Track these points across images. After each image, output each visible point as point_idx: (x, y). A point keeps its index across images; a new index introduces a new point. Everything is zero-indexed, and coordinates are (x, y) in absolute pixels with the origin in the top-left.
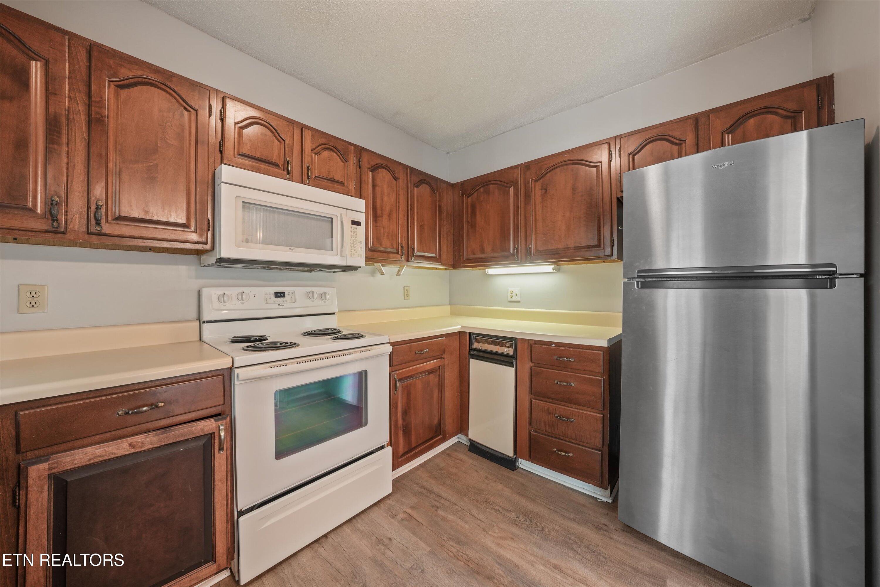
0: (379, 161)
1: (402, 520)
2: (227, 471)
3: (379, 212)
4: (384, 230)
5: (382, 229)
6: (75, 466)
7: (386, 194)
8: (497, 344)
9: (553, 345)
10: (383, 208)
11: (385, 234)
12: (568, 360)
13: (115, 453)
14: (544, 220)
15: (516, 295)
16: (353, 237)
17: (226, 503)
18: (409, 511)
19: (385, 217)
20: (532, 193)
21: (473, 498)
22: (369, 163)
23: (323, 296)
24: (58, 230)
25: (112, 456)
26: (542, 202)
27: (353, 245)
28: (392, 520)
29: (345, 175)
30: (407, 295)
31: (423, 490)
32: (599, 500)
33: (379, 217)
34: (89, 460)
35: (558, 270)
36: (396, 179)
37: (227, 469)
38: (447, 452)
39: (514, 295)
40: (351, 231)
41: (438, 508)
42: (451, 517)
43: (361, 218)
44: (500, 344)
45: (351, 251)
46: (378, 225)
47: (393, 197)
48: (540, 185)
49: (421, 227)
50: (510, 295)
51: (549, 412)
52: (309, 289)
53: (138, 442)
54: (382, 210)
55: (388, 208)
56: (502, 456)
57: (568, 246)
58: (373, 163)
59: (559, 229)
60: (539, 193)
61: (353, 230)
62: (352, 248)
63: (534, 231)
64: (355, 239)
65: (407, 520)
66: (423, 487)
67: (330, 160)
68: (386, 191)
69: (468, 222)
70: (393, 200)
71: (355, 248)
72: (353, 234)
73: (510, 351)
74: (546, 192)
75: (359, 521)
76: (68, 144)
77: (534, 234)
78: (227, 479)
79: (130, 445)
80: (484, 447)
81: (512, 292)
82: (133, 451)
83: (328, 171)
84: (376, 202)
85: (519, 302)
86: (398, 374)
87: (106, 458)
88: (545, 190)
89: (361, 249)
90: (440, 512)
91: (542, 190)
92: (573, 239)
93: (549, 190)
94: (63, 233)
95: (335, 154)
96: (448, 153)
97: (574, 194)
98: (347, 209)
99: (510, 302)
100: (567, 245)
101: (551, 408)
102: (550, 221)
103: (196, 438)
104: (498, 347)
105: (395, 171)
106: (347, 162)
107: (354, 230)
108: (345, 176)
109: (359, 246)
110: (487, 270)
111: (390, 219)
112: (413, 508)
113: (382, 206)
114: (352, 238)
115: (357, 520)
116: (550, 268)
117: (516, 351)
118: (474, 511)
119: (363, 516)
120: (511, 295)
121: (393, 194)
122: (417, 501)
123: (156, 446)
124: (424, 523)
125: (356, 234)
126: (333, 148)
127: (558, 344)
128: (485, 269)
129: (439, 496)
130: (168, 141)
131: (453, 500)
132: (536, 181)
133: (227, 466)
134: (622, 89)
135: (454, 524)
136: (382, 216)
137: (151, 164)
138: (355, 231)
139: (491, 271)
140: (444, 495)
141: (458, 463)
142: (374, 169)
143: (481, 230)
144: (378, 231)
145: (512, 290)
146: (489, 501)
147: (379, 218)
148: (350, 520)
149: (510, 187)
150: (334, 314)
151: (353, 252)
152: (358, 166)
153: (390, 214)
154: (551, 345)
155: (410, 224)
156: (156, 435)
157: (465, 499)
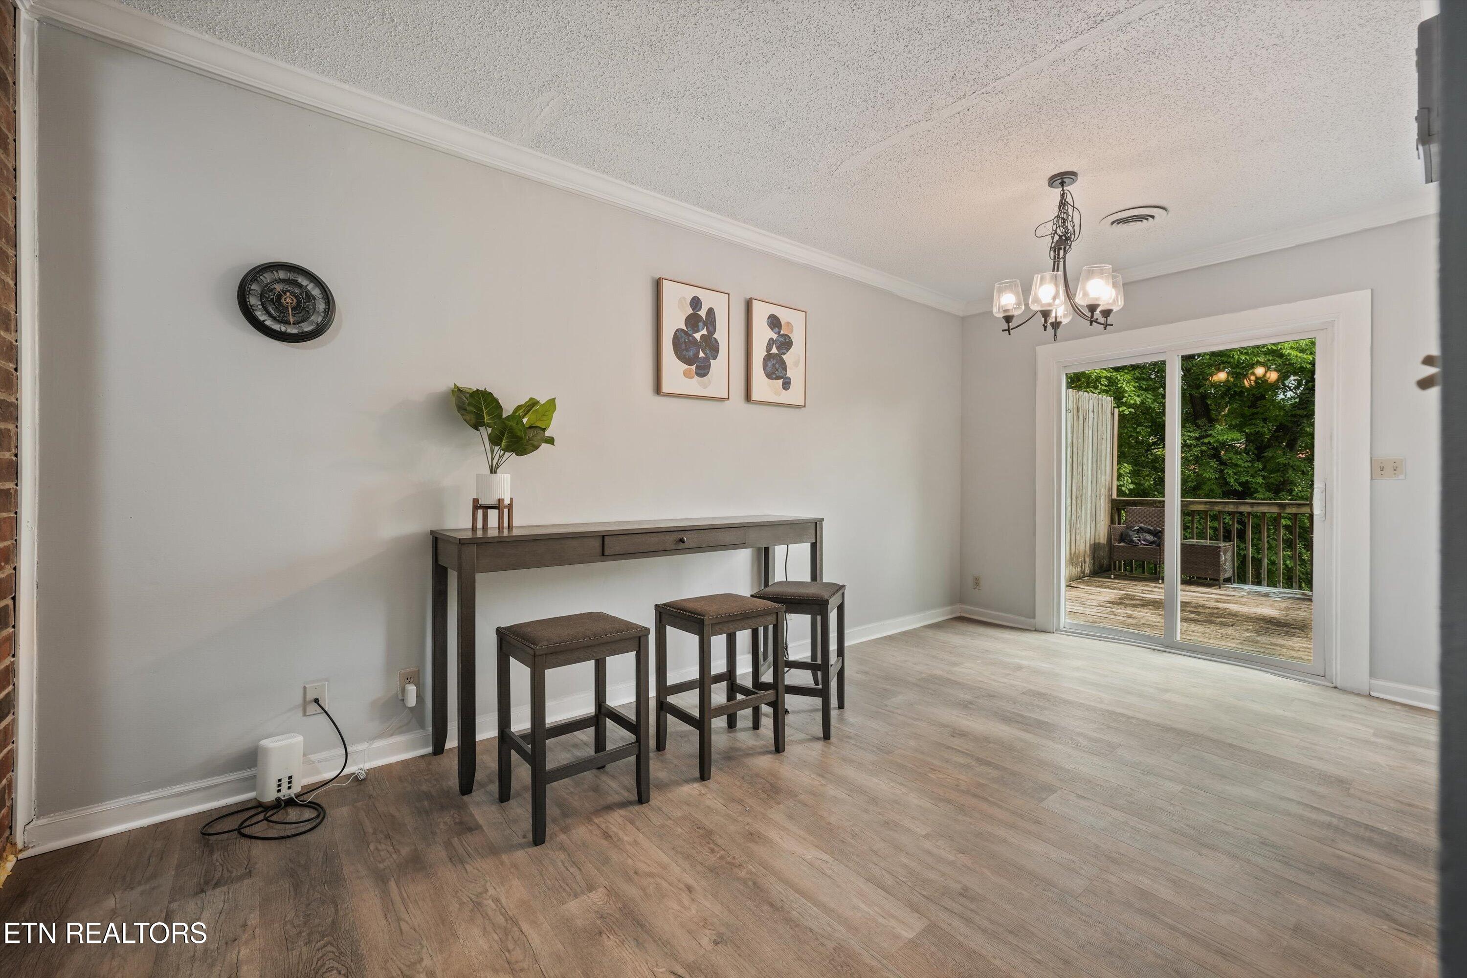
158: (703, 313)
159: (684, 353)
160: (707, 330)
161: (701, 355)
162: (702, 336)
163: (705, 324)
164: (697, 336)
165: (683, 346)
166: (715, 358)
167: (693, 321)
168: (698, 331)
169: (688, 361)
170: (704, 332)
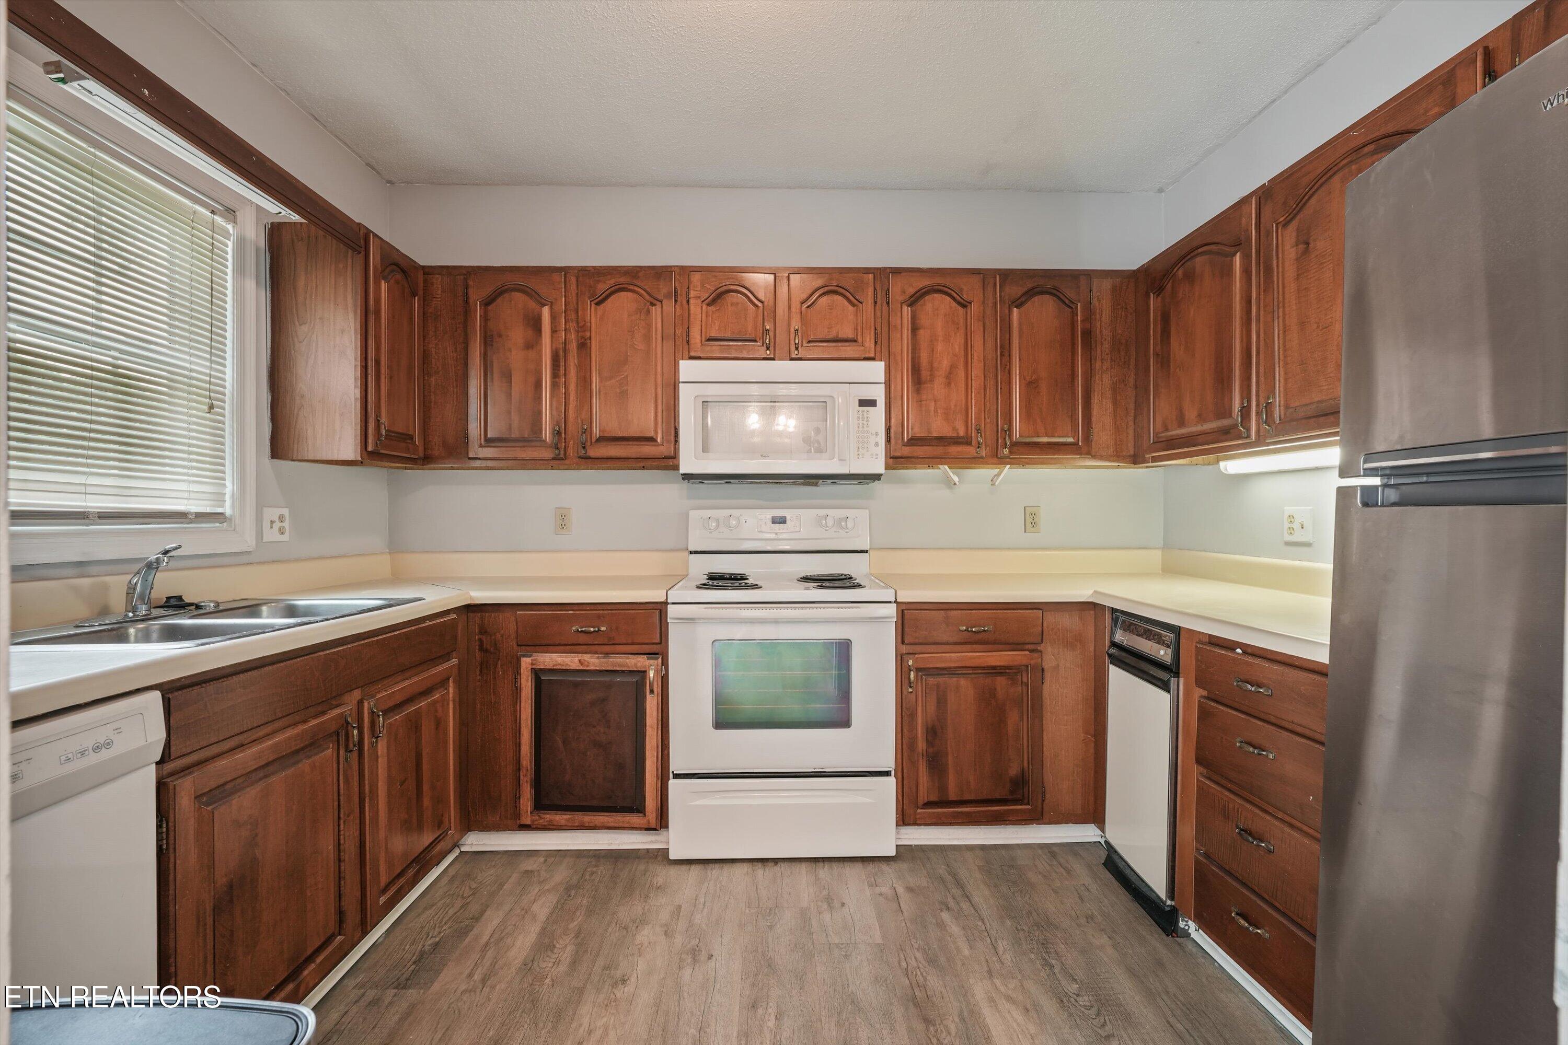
0: (925, 282)
1: (881, 894)
2: (658, 719)
3: (925, 374)
4: (936, 404)
5: (933, 404)
6: (546, 667)
7: (940, 339)
8: (1151, 637)
9: (1240, 651)
10: (935, 365)
11: (939, 411)
12: (1253, 689)
13: (570, 666)
14: (1302, 325)
15: (1302, 526)
16: (861, 426)
17: (656, 754)
18: (900, 890)
19: (939, 382)
20: (1278, 258)
21: (1026, 928)
22: (904, 293)
23: (841, 523)
24: (559, 457)
25: (568, 668)
26: (1298, 277)
27: (861, 440)
28: (867, 888)
29: (859, 325)
30: (1034, 524)
31: (948, 878)
33: (925, 383)
34: (554, 666)
36: (964, 305)
37: (658, 716)
38: (1055, 849)
39: (1296, 526)
40: (858, 418)
41: (948, 909)
42: (955, 929)
43: (878, 393)
44: (1156, 637)
45: (858, 451)
46: (924, 397)
47: (958, 341)
48: (1294, 234)
49: (1030, 386)
50: (1287, 525)
51: (1225, 814)
52: (823, 512)
53: (585, 660)
54: (932, 369)
55: (945, 364)
56: (1148, 893)
58: (912, 291)
59: (1337, 346)
60: (1290, 252)
61: (861, 416)
62: (861, 445)
63: (1282, 357)
64: (866, 429)
65: (886, 898)
66: (954, 875)
67: (831, 309)
68: (940, 332)
69: (1156, 354)
70: (957, 347)
71: (865, 445)
72: (861, 422)
74: (1306, 251)
75: (826, 867)
76: (565, 375)
77: (1281, 366)
78: (657, 728)
79: (580, 661)
80: (1123, 863)
81: (1292, 518)
82: (581, 668)
83: (828, 328)
84: (919, 357)
85: (1309, 545)
86: (915, 661)
87: (564, 668)
88: (1305, 243)
89: (877, 444)
90: (945, 916)
91: (1297, 245)
93: (1315, 240)
94: (562, 459)
95: (840, 298)
96: (1161, 190)
98: (850, 383)
99: (1288, 544)
101: (1231, 806)
102: (1316, 325)
103: (631, 672)
104: (1151, 643)
105: (961, 290)
106: (861, 303)
107: (863, 415)
108: (859, 328)
109: (873, 439)
110: (1222, 464)
111: (949, 384)
112: (910, 889)
113: (931, 363)
114: (861, 429)
115: (824, 865)
117: (1175, 656)
118: (1005, 943)
119: (835, 865)
120: (1289, 525)
121: (958, 334)
122: (925, 884)
123: (598, 669)
124: (906, 914)
125: (867, 421)
126: (836, 288)
127: (1249, 650)
128: (1218, 462)
129: (968, 898)
130: (636, 346)
131: (985, 913)
132: (1286, 224)
133: (658, 713)
135: (949, 938)
136: (932, 381)
137: (623, 376)
138: (865, 415)
139: (1233, 466)
140: (977, 899)
141: (1056, 872)
142: (915, 300)
143: (1178, 370)
144: (924, 409)
145: (1292, 513)
146: (1050, 946)
147: (926, 385)
148: (815, 860)
149: (1235, 254)
150: (866, 552)
151: (861, 451)
152: (885, 303)
153: (950, 373)
154: (1234, 651)
155: (1001, 383)
156: (598, 658)
157: (1008, 922)
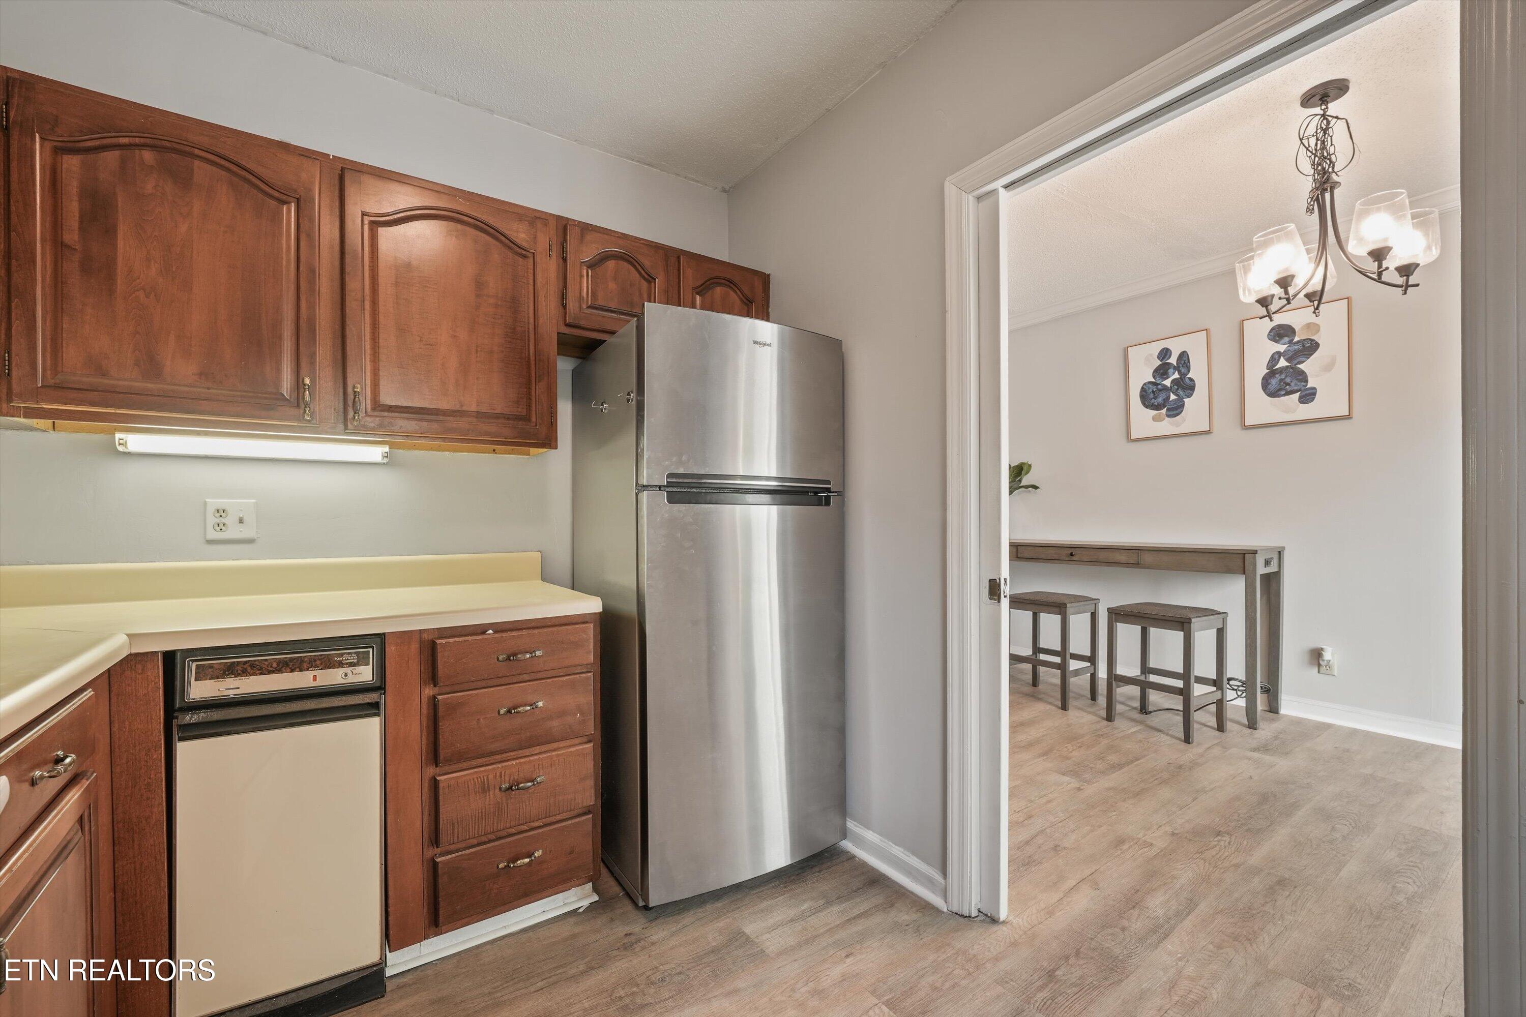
8: (305, 665)
9: (491, 631)
12: (530, 655)
14: (402, 330)
15: (241, 521)
32: (581, 910)
35: (390, 462)
39: (230, 519)
44: (318, 662)
50: (211, 520)
51: (485, 789)
57: (465, 408)
59: (442, 365)
63: (369, 351)
69: (60, 244)
73: (365, 674)
77: (368, 359)
81: (221, 512)
85: (250, 541)
92: (475, 393)
97: (478, 296)
99: (210, 542)
100: (462, 406)
101: (493, 776)
102: (418, 339)
104: (310, 674)
110: (118, 436)
116: (375, 453)
117: (381, 670)
120: (218, 521)
127: (501, 628)
128: (112, 432)
132: (378, 223)
134: (529, 124)
139: (135, 442)
145: (220, 507)
149: (284, 202)
154: (484, 633)
158: (1173, 360)
159: (1153, 401)
160: (1179, 372)
161: (1173, 397)
162: (1173, 381)
163: (1177, 368)
164: (1168, 383)
165: (1152, 396)
166: (1189, 396)
167: (1162, 371)
168: (1168, 378)
169: (1157, 408)
170: (1176, 375)
